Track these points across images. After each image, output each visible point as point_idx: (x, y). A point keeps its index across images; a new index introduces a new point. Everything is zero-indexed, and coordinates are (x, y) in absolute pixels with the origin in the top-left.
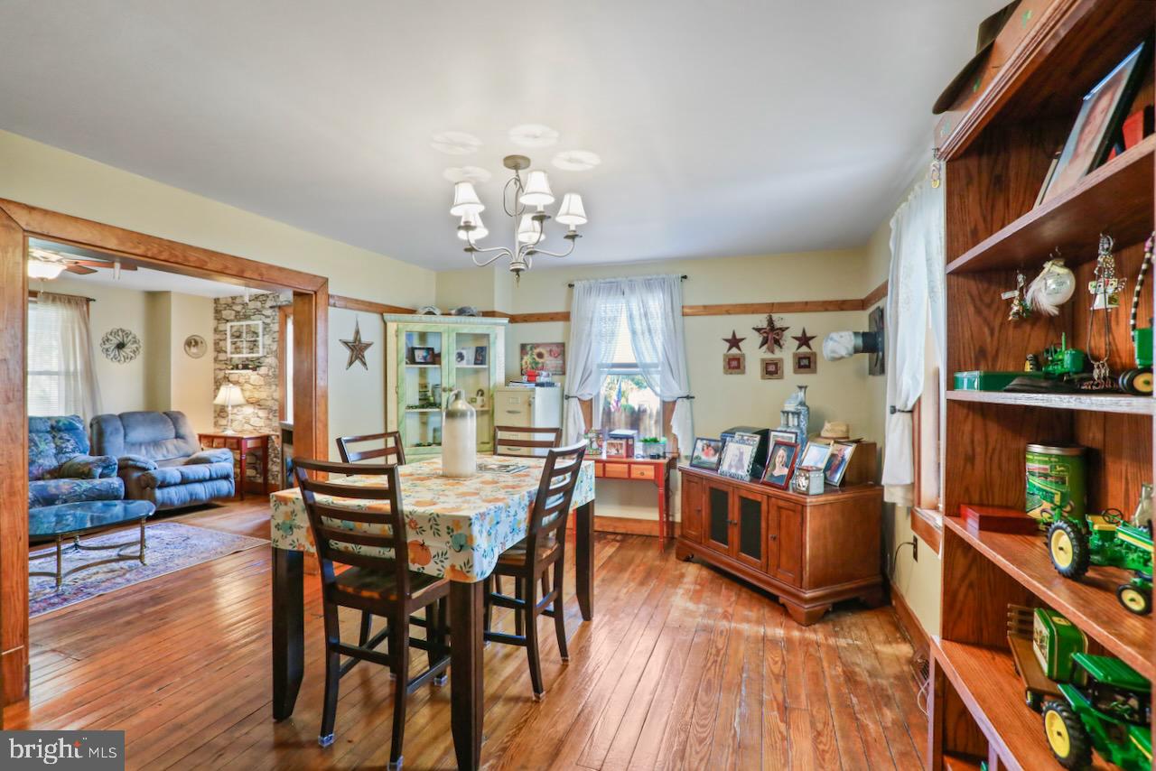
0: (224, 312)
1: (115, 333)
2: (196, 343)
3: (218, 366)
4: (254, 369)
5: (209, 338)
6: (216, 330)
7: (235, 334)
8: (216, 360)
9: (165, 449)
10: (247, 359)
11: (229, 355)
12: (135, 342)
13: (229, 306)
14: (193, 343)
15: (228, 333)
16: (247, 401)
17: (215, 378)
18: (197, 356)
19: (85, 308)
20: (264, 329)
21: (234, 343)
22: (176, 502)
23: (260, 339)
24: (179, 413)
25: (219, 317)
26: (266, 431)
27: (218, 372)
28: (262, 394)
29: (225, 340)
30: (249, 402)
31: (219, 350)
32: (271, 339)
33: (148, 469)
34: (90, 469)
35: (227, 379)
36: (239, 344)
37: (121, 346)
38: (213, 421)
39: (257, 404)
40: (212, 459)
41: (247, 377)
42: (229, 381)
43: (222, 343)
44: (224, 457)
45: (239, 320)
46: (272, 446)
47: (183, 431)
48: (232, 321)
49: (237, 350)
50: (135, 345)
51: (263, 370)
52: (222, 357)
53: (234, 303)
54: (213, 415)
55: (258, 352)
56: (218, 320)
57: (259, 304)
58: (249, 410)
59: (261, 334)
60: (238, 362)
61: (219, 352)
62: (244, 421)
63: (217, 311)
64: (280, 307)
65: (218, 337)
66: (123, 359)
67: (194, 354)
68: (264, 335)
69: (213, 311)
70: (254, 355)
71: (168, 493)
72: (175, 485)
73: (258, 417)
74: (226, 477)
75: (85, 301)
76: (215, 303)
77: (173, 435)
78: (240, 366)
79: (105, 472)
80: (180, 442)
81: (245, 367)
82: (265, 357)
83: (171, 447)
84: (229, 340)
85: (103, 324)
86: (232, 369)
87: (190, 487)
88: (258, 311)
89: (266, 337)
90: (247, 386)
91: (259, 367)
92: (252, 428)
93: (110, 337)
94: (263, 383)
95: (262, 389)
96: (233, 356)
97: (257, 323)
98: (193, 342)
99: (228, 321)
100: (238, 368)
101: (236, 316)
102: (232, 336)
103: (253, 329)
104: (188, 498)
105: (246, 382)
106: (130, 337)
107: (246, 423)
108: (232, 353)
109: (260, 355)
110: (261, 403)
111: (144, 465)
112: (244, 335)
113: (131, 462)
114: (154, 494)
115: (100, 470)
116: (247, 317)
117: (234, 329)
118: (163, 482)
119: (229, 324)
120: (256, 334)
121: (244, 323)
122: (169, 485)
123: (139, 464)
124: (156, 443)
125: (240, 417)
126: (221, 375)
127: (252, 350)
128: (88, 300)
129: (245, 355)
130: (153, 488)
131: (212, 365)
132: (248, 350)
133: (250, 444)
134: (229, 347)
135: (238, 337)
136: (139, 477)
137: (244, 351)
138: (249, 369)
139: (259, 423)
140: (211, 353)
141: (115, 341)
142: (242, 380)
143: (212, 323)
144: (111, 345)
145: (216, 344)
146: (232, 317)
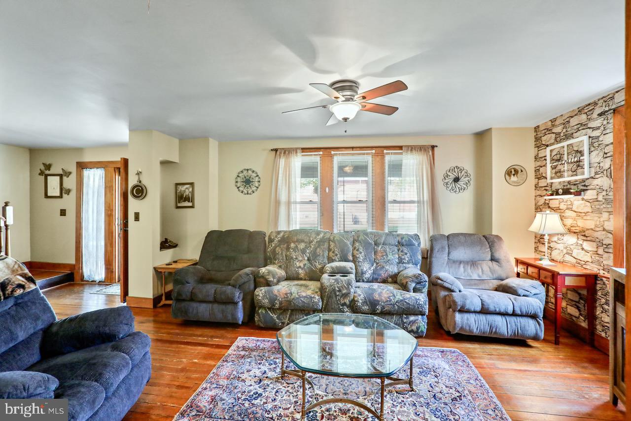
0: (543, 138)
1: (452, 170)
2: (516, 172)
3: (539, 193)
4: (578, 193)
5: (530, 166)
6: (536, 158)
7: (555, 158)
8: (537, 187)
9: (480, 270)
10: (569, 182)
11: (549, 181)
12: (467, 176)
13: (549, 130)
14: (513, 173)
15: (548, 158)
16: (569, 230)
17: (535, 205)
18: (518, 184)
19: (431, 153)
20: (591, 145)
21: (554, 168)
22: (475, 330)
23: (586, 158)
24: (497, 236)
25: (539, 144)
26: (593, 269)
27: (538, 198)
28: (589, 223)
29: (545, 166)
30: (570, 231)
31: (539, 177)
32: (602, 154)
33: (453, 291)
34: (407, 283)
35: (547, 205)
36: (559, 167)
37: (457, 180)
38: (533, 246)
39: (583, 234)
40: (520, 292)
41: (569, 203)
42: (549, 207)
43: (542, 170)
44: (534, 291)
45: (560, 142)
47: (498, 255)
48: (552, 144)
49: (559, 174)
50: (467, 179)
51: (590, 194)
52: (542, 183)
53: (553, 126)
54: (534, 240)
55: (583, 174)
56: (538, 147)
57: (584, 117)
58: (571, 240)
59: (586, 152)
60: (559, 187)
61: (539, 179)
62: (565, 251)
63: (537, 139)
64: (615, 110)
65: (539, 164)
66: (458, 190)
67: (514, 182)
68: (590, 152)
69: (534, 140)
70: (578, 178)
71: (468, 319)
72: (475, 312)
73: (583, 249)
74: (534, 317)
75: (430, 148)
76: (536, 131)
77: (489, 257)
78: (561, 191)
79: (418, 286)
80: (494, 265)
81: (566, 192)
82: (592, 178)
83: (486, 268)
84: (549, 166)
85: (444, 164)
86: (552, 195)
87: (491, 318)
88: (583, 126)
89: (593, 154)
90: (568, 213)
91: (584, 190)
92: (574, 261)
93: (449, 174)
94: (590, 210)
95: (588, 218)
96: (553, 181)
97: (582, 140)
98: (513, 171)
99: (547, 146)
100: (557, 194)
101: (556, 139)
102: (552, 160)
103: (576, 149)
104: (488, 329)
105: (567, 209)
106: (463, 172)
107: (567, 253)
108: (552, 178)
109: (586, 176)
110: (587, 233)
111: (450, 286)
112: (565, 157)
113: (439, 281)
114: (454, 317)
115: (413, 285)
116: (568, 136)
117: (554, 153)
118: (463, 307)
119: (549, 149)
120: (581, 153)
121: (565, 144)
122: (468, 311)
123: (446, 285)
124: (473, 263)
125: (561, 246)
126: (541, 201)
127: (574, 172)
128: (433, 147)
129: (566, 179)
130: (454, 311)
131: (533, 192)
132: (570, 173)
133: (568, 281)
134: (549, 171)
135: (558, 160)
136: (445, 296)
137: (566, 174)
138: (570, 193)
140: (531, 180)
141: (452, 177)
142: (562, 206)
143: (533, 151)
144: (450, 180)
145: (537, 171)
146: (552, 141)
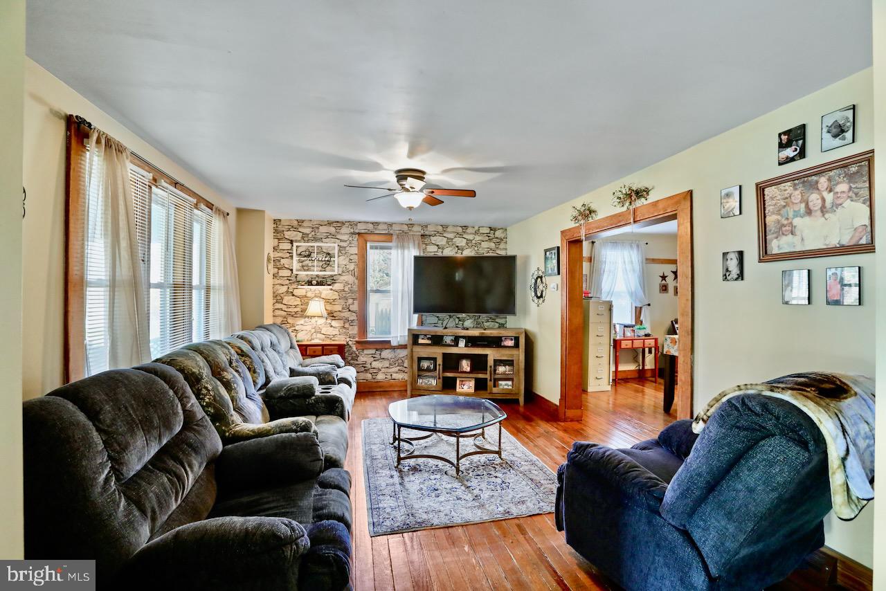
0: (287, 233)
3: (279, 282)
6: (276, 249)
7: (303, 253)
8: (275, 276)
10: (319, 276)
11: (295, 273)
13: (292, 228)
15: (294, 252)
17: (274, 293)
20: (340, 251)
21: (302, 262)
23: (335, 259)
25: (280, 237)
26: (341, 339)
27: (278, 287)
28: (337, 307)
29: (290, 258)
31: (280, 267)
32: (348, 260)
35: (289, 293)
36: (308, 262)
39: (331, 315)
41: (317, 292)
42: (291, 295)
43: (283, 261)
45: (308, 241)
46: (349, 351)
48: (299, 241)
49: (306, 268)
51: (337, 286)
52: (285, 273)
53: (300, 226)
55: (332, 271)
56: (280, 239)
57: (332, 229)
58: (320, 321)
59: (336, 255)
61: (281, 269)
62: (312, 331)
63: (278, 231)
64: (359, 234)
65: (279, 255)
68: (339, 256)
69: (273, 231)
70: (328, 273)
73: (332, 327)
76: (276, 224)
78: (314, 282)
81: (319, 283)
82: (340, 275)
84: (295, 259)
86: (298, 285)
88: (332, 235)
89: (341, 258)
91: (333, 283)
92: (323, 336)
94: (337, 297)
95: (336, 303)
96: (300, 273)
97: (331, 245)
99: (292, 241)
100: (310, 284)
101: (303, 237)
102: (300, 255)
103: (326, 251)
108: (297, 270)
109: (335, 273)
110: (335, 314)
112: (315, 255)
116: (318, 239)
117: (302, 249)
119: (294, 244)
120: (330, 254)
121: (316, 244)
125: (308, 327)
127: (324, 269)
129: (315, 273)
132: (320, 268)
134: (295, 265)
135: (308, 256)
137: (315, 269)
138: (322, 285)
139: (331, 331)
142: (312, 295)
143: (271, 241)
145: (276, 261)
146: (299, 238)
